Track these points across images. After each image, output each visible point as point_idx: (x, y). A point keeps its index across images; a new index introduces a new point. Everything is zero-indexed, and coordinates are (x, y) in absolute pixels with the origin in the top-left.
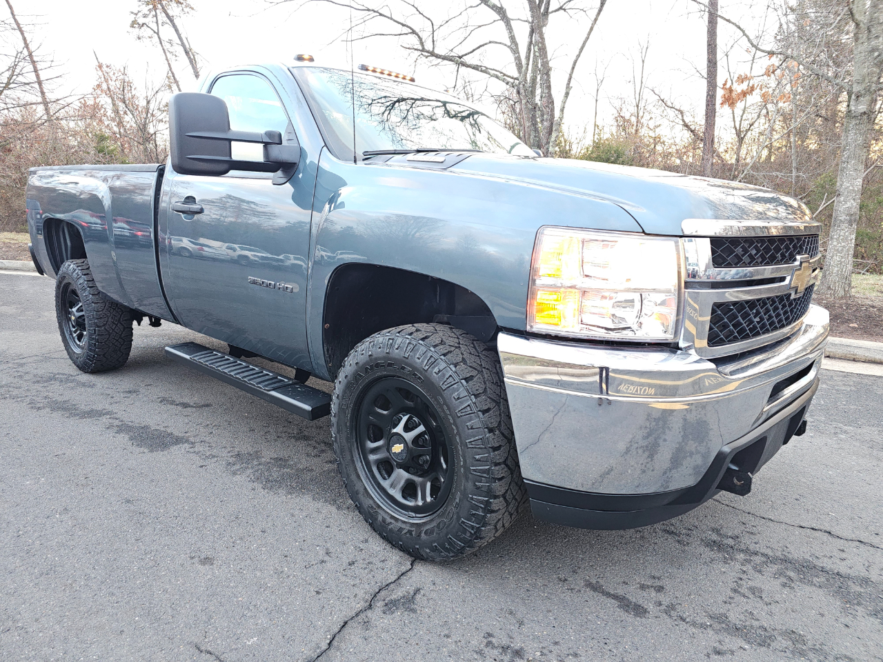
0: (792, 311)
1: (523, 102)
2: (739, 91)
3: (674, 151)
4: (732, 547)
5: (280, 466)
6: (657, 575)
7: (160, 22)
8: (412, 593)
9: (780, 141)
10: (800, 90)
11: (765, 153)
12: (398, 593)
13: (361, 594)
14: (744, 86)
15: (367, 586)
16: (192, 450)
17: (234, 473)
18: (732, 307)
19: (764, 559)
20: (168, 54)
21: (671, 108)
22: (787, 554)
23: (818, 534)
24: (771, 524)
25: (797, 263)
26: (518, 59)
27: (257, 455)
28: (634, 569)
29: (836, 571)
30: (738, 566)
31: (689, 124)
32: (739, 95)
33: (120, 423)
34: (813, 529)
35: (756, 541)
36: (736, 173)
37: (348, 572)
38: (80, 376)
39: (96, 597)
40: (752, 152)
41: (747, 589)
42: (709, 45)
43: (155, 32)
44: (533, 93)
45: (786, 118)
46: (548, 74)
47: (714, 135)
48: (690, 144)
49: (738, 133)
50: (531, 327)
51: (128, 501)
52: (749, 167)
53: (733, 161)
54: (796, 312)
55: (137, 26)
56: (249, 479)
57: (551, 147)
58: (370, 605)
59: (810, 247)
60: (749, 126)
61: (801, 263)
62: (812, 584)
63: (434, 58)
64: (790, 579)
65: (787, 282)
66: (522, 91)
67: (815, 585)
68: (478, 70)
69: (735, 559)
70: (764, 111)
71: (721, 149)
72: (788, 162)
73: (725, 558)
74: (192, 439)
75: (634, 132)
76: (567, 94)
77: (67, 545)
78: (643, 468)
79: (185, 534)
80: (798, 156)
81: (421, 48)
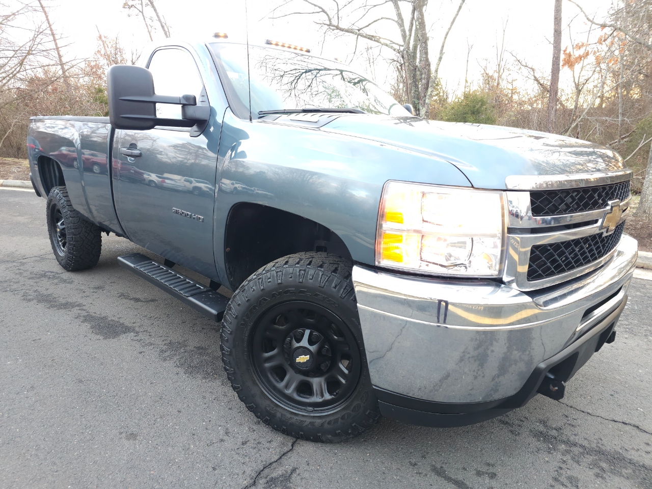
0: (604, 246)
1: (407, 64)
2: (577, 55)
3: (527, 100)
4: (556, 438)
5: (200, 354)
6: (492, 462)
7: (144, 4)
8: (289, 472)
9: (610, 92)
10: (627, 53)
11: (598, 101)
12: (278, 472)
13: (249, 471)
14: (581, 52)
15: (254, 465)
16: (136, 338)
17: (165, 360)
18: (549, 248)
19: (581, 450)
20: (149, 27)
21: (525, 66)
22: (601, 446)
23: (627, 428)
24: (589, 418)
25: (608, 208)
26: (404, 31)
27: (183, 344)
28: (472, 456)
29: (641, 464)
30: (559, 456)
31: (539, 79)
32: (577, 58)
33: (86, 314)
34: (623, 423)
35: (576, 433)
36: (574, 118)
37: (240, 451)
38: (63, 274)
39: (41, 466)
40: (587, 101)
41: (566, 477)
42: (556, 18)
43: (140, 11)
44: (414, 57)
45: (616, 74)
46: (426, 43)
47: (558, 88)
48: (540, 95)
49: (577, 86)
50: (379, 262)
51: (81, 381)
52: (584, 113)
53: (573, 107)
54: (608, 246)
55: (127, 7)
56: (175, 365)
57: (427, 100)
58: (255, 482)
59: (621, 192)
60: (585, 81)
61: (612, 207)
62: (621, 475)
63: (338, 31)
64: (603, 470)
65: (599, 224)
66: (406, 56)
67: (623, 476)
68: (372, 40)
69: (558, 449)
70: (598, 69)
71: (563, 98)
72: (616, 108)
73: (549, 448)
74: (137, 329)
75: (496, 84)
76: (440, 58)
77: (27, 419)
78: (475, 374)
79: (119, 412)
80: (623, 104)
81: (328, 23)
